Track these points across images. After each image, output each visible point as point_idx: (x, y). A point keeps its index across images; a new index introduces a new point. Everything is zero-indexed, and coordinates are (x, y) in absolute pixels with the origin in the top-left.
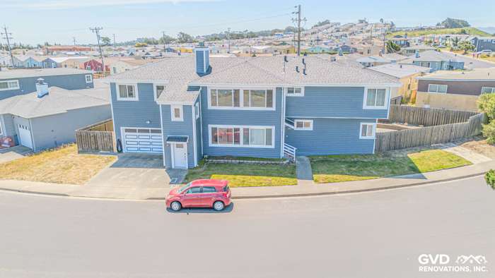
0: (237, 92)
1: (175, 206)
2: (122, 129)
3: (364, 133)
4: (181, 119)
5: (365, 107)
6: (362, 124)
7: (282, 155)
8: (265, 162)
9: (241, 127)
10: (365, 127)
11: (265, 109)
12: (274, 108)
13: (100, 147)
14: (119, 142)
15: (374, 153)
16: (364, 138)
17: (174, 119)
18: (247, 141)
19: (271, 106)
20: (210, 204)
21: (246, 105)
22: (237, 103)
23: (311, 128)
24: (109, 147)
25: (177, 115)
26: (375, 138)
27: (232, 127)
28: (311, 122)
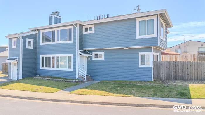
0: (54, 32)
3: (143, 62)
5: (138, 37)
6: (140, 54)
7: (77, 76)
8: (61, 80)
9: (55, 56)
10: (143, 56)
11: (68, 42)
15: (152, 80)
16: (143, 66)
17: (13, 47)
19: (71, 40)
22: (54, 40)
23: (103, 59)
25: (15, 45)
26: (152, 66)
27: (51, 56)
28: (103, 53)
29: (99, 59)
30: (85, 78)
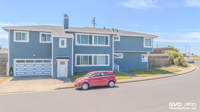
1: (85, 86)
2: (15, 60)
3: (143, 59)
4: (65, 46)
5: (144, 47)
6: (142, 55)
9: (93, 55)
11: (105, 45)
12: (109, 45)
14: (11, 69)
15: (148, 68)
16: (143, 61)
17: (60, 46)
18: (95, 63)
19: (108, 44)
20: (106, 84)
21: (95, 43)
22: (91, 42)
23: (122, 57)
24: (3, 73)
25: (63, 44)
26: (147, 61)
27: (88, 55)
28: (122, 54)
29: (119, 58)
30: (118, 70)
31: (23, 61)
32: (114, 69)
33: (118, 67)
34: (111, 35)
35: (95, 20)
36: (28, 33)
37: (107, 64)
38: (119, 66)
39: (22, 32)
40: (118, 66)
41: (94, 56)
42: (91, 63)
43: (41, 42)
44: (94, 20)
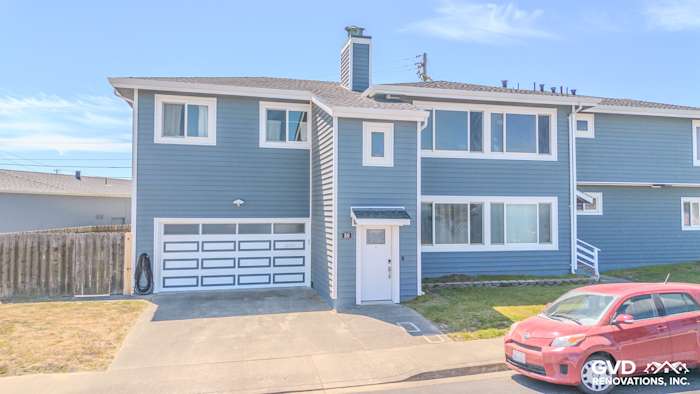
0: (477, 118)
2: (159, 223)
3: (688, 219)
4: (387, 160)
5: (696, 161)
6: (684, 200)
7: (574, 266)
9: (487, 202)
10: (687, 207)
11: (535, 156)
12: (553, 156)
13: (79, 283)
14: (145, 263)
17: (369, 160)
18: (498, 238)
19: (548, 152)
22: (477, 143)
23: (599, 211)
24: (108, 281)
25: (378, 150)
27: (466, 200)
28: (599, 196)
29: (586, 212)
30: (596, 267)
31: (192, 229)
32: (579, 263)
33: (595, 254)
34: (565, 111)
35: (427, 64)
36: (212, 103)
37: (549, 241)
38: (596, 250)
39: (188, 101)
40: (592, 250)
41: (492, 205)
42: (477, 238)
43: (263, 143)
44: (424, 65)
